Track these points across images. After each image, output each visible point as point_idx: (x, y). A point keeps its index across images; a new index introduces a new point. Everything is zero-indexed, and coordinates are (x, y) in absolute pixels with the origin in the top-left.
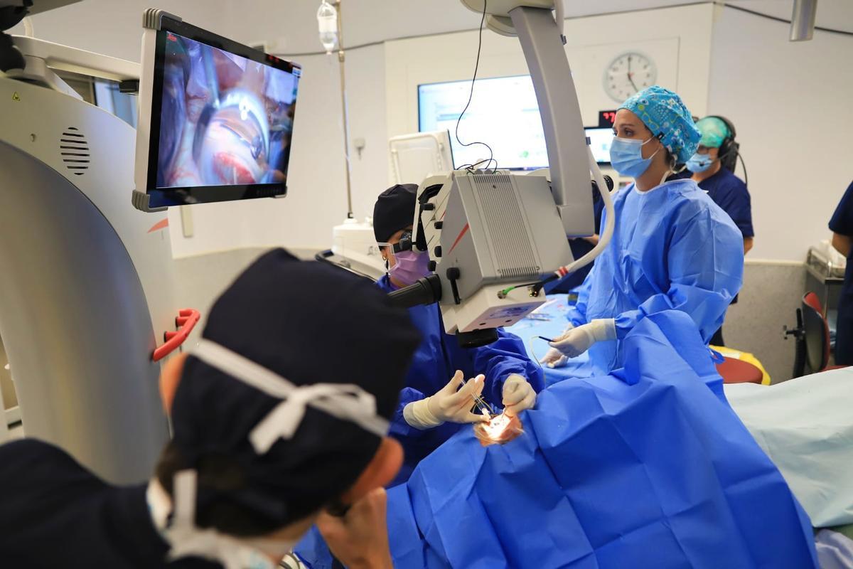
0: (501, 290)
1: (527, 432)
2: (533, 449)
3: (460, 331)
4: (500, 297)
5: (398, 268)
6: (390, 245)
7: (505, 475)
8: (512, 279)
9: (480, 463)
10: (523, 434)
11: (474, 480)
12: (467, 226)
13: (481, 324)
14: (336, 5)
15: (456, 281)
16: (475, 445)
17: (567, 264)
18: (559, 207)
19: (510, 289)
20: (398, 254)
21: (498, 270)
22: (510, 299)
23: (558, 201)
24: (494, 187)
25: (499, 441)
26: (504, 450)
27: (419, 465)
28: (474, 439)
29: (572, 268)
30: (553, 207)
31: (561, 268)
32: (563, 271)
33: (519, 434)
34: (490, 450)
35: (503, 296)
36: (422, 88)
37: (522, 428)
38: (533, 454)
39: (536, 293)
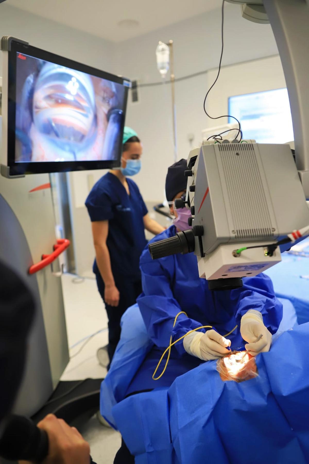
0: (236, 249)
1: (261, 376)
2: (266, 393)
3: (207, 279)
4: (235, 256)
5: (179, 221)
6: (173, 203)
7: (239, 412)
8: (246, 239)
9: (218, 396)
10: (257, 377)
11: (211, 411)
12: (208, 190)
13: (223, 276)
14: (169, 45)
15: (202, 236)
16: (216, 378)
17: (301, 228)
18: (300, 172)
19: (243, 249)
20: (179, 209)
21: (233, 231)
22: (245, 257)
23: (300, 167)
24: (237, 154)
25: (236, 379)
26: (239, 388)
27: (176, 380)
28: (215, 372)
29: (306, 232)
30: (295, 172)
31: (295, 231)
32: (296, 235)
33: (253, 376)
34: (227, 386)
35: (238, 255)
36: (232, 100)
37: (257, 371)
38: (266, 397)
39: (271, 252)
